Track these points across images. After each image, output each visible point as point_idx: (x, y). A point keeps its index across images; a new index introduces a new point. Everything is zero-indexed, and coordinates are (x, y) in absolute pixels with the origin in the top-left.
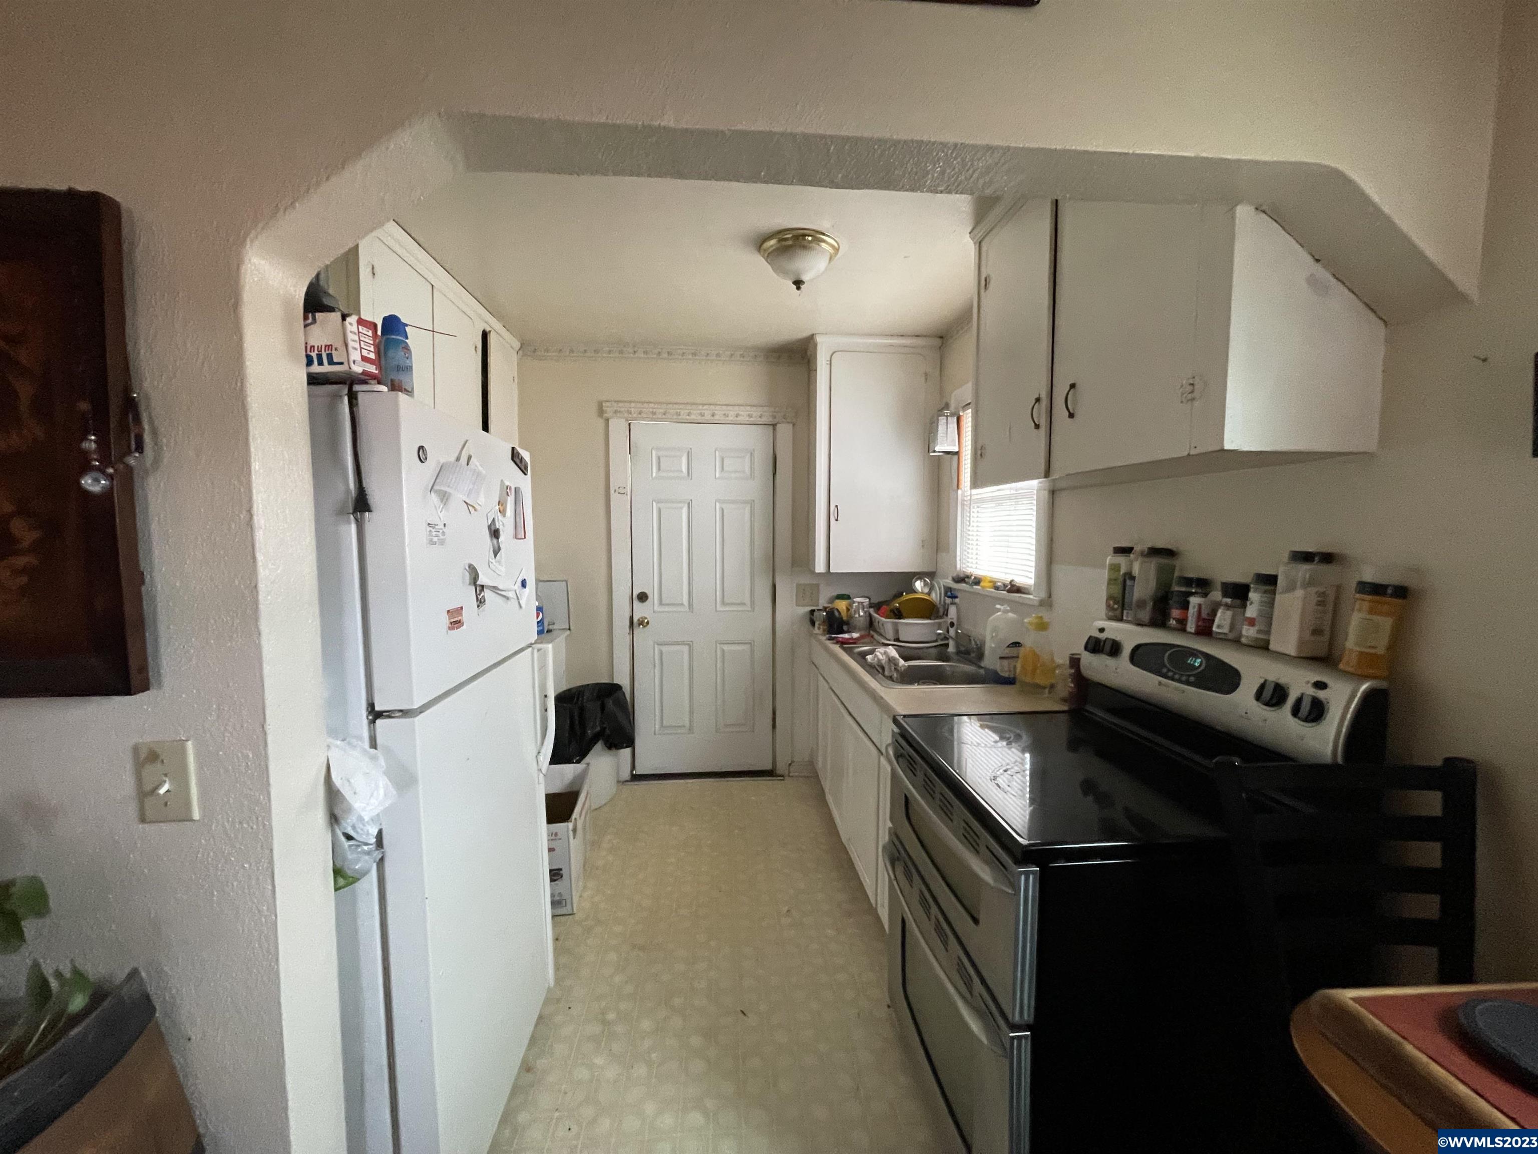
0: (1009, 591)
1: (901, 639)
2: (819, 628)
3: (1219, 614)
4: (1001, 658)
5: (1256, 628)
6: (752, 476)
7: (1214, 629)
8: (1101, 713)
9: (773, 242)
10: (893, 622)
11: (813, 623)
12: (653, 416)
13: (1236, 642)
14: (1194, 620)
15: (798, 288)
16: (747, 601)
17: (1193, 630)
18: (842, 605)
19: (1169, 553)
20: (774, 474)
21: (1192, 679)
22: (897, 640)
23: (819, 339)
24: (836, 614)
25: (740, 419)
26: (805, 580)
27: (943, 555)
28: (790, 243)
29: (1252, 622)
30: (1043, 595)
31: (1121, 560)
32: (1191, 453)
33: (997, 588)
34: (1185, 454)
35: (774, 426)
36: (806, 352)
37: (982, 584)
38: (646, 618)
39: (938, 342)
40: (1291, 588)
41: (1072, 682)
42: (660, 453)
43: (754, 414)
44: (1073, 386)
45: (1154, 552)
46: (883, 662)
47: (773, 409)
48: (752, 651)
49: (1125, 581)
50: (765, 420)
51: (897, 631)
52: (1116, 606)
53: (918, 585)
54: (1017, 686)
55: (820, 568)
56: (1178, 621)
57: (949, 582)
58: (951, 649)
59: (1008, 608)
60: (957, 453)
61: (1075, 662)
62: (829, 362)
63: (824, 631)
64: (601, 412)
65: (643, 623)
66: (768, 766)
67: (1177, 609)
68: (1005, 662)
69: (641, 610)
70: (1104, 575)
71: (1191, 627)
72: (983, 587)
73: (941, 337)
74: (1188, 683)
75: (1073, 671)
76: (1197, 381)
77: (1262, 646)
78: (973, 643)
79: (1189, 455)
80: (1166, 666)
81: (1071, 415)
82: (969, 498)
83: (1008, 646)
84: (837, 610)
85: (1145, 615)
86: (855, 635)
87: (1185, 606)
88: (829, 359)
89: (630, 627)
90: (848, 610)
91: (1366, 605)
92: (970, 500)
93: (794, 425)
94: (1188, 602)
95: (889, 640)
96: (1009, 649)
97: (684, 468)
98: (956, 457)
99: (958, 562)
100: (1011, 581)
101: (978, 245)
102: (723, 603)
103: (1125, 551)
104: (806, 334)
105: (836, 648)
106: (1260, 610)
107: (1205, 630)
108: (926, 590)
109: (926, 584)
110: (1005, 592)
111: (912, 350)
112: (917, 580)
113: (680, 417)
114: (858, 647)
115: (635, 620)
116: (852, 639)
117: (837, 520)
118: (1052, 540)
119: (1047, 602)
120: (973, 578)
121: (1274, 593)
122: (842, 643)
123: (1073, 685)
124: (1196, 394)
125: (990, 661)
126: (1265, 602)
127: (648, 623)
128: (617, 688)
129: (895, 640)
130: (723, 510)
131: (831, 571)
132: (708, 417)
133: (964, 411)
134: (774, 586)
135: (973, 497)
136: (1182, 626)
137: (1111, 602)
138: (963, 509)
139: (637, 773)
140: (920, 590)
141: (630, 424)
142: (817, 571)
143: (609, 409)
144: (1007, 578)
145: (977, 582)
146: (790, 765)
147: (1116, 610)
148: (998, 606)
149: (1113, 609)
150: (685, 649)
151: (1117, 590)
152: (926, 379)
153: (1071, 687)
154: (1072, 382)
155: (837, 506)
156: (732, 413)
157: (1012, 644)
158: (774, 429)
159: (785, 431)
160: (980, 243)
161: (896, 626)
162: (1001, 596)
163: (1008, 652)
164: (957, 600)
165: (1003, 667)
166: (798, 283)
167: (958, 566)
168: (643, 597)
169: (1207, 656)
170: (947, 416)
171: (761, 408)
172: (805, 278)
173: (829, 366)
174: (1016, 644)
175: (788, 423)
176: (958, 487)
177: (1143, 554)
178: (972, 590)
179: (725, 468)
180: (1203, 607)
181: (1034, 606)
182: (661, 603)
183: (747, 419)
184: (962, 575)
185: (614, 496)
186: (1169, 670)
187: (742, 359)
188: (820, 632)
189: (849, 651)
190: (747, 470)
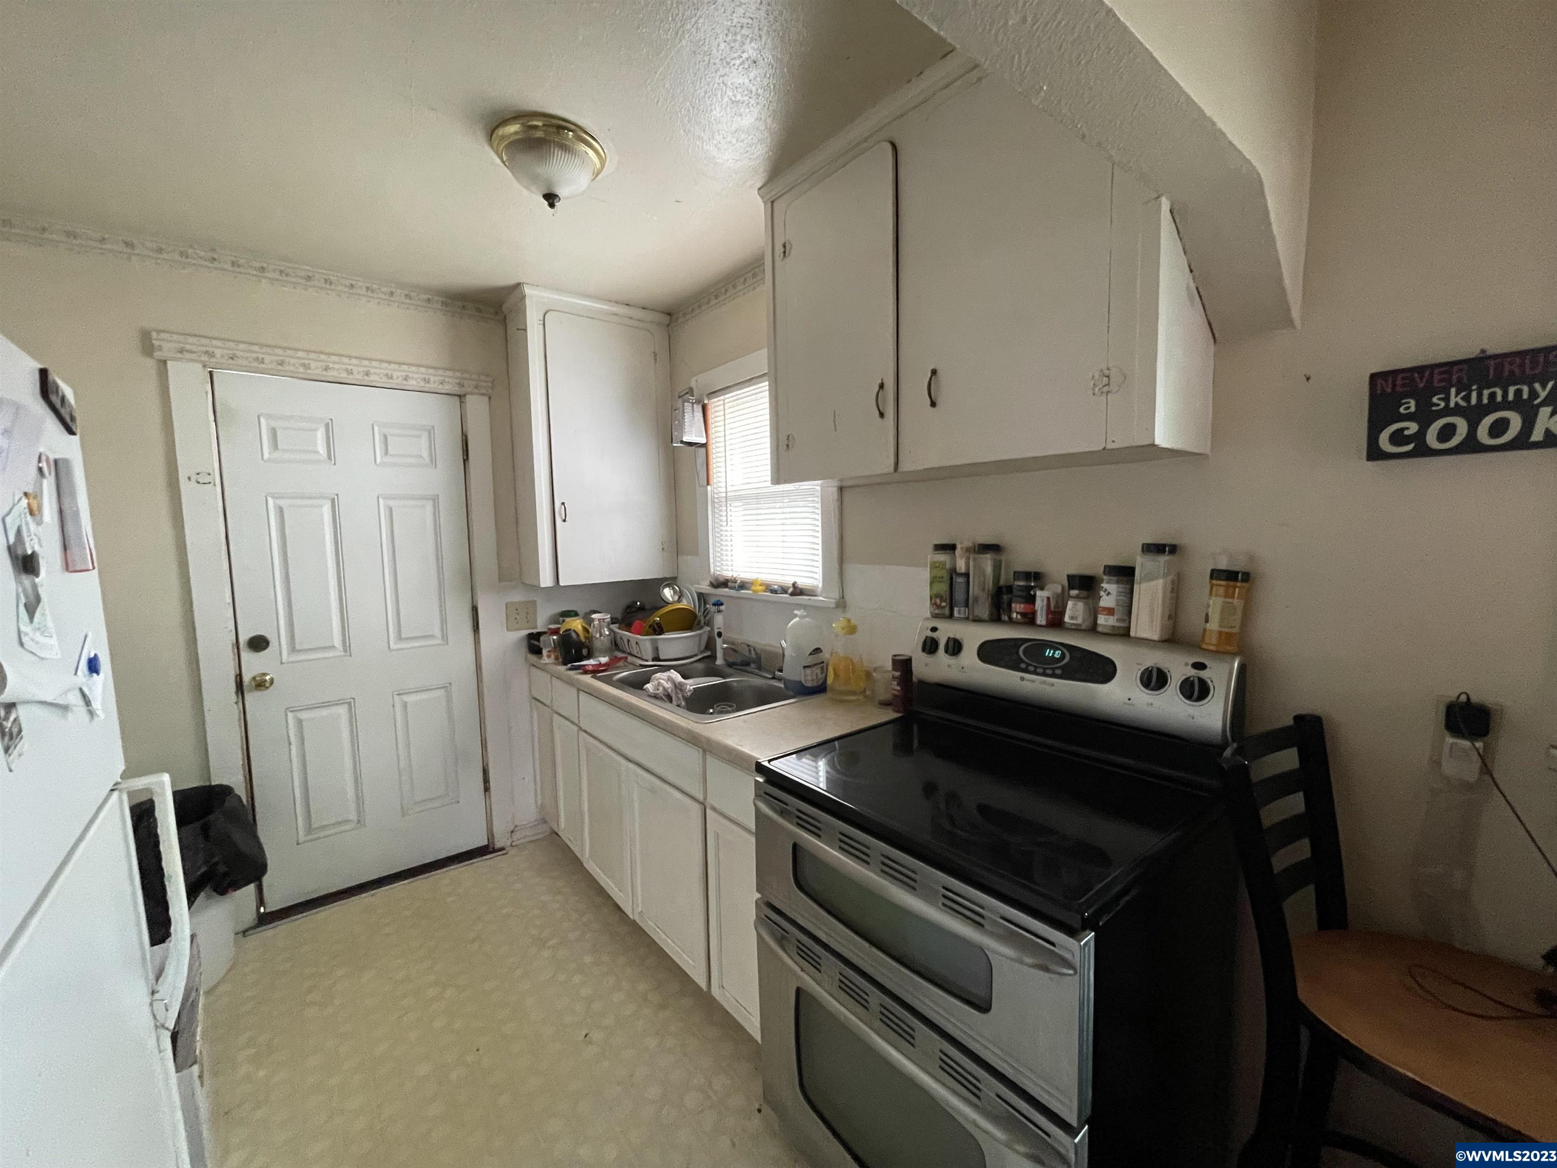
0: (792, 594)
1: (661, 657)
2: (549, 656)
3: (1070, 604)
4: (805, 667)
5: (1116, 617)
6: (433, 460)
7: (1067, 619)
8: (932, 713)
9: (513, 128)
10: (652, 640)
11: (536, 651)
12: (257, 366)
13: (1093, 630)
14: (1044, 613)
15: (552, 205)
16: (437, 632)
17: (1044, 623)
18: (576, 624)
19: (993, 548)
20: (466, 459)
21: (1058, 672)
22: (657, 659)
23: (528, 291)
24: (574, 635)
25: (412, 383)
26: (517, 597)
27: (687, 560)
28: (539, 134)
29: (1110, 611)
30: (836, 594)
31: (942, 557)
32: (1107, 448)
33: (774, 592)
34: (1101, 448)
35: (461, 397)
36: (501, 306)
37: (753, 588)
38: (265, 674)
39: (666, 319)
40: (1150, 578)
41: (898, 685)
42: (274, 424)
43: (432, 378)
44: (934, 372)
45: (986, 548)
46: (670, 690)
47: (458, 374)
48: (449, 699)
49: (951, 578)
50: (447, 388)
51: (656, 649)
52: (944, 604)
53: (668, 593)
54: (829, 695)
55: (546, 580)
56: (1024, 615)
57: (705, 587)
58: (719, 661)
59: (805, 614)
60: (704, 445)
61: (904, 665)
62: (542, 322)
63: (557, 659)
64: (147, 347)
65: (260, 684)
66: (482, 841)
67: (1021, 603)
68: (808, 671)
69: (253, 664)
70: (925, 575)
71: (1041, 619)
72: (754, 591)
73: (669, 314)
74: (1053, 676)
75: (897, 674)
76: (1113, 373)
77: (1123, 634)
78: (753, 652)
79: (1104, 449)
80: (1023, 661)
81: (933, 404)
82: (724, 495)
83: (810, 654)
84: (574, 630)
85: (983, 610)
86: (604, 660)
87: (1032, 600)
88: (542, 319)
89: (237, 693)
90: (586, 630)
91: (1222, 591)
92: (726, 497)
93: (490, 398)
94: (1035, 596)
95: (647, 661)
96: (813, 656)
97: (321, 448)
98: (703, 450)
99: (712, 565)
100: (794, 585)
101: (769, 205)
102: (400, 638)
103: (949, 548)
104: (512, 281)
105: (588, 679)
106: (1117, 600)
107: (1056, 621)
108: (676, 598)
109: (675, 592)
110: (787, 596)
111: (636, 324)
112: (664, 588)
113: (309, 371)
114: (618, 673)
115: (247, 678)
116: (600, 665)
117: (564, 521)
118: (842, 537)
119: (842, 604)
120: (739, 582)
121: (1132, 584)
122: (595, 672)
123: (899, 688)
124: (1113, 387)
125: (793, 671)
126: (1122, 592)
127: (272, 681)
128: (225, 791)
129: (654, 660)
130: (391, 510)
131: (561, 584)
132: (358, 377)
133: (709, 399)
134: (475, 610)
135: (728, 495)
136: (1029, 620)
137: (938, 601)
138: (713, 507)
139: (268, 910)
140: (671, 600)
141: (211, 373)
142: (542, 586)
143: (166, 346)
144: (788, 581)
145: (743, 586)
146: (512, 832)
147: (944, 607)
148: (796, 612)
149: (938, 607)
150: (342, 711)
151: (943, 588)
152: (656, 360)
153: (898, 691)
154: (933, 367)
155: (563, 504)
156: (398, 374)
157: (814, 650)
158: (461, 402)
159: (477, 406)
160: (772, 202)
161: (654, 643)
162: (783, 600)
163: (810, 660)
164: (722, 608)
165: (809, 678)
166: (551, 198)
167: (712, 570)
168: (259, 644)
169: (1071, 648)
170: (693, 403)
171: (441, 372)
172: (562, 192)
173: (542, 326)
174: (817, 650)
175: (483, 394)
176: (708, 484)
177: (967, 550)
178: (738, 595)
179: (390, 452)
180: (1051, 599)
181: (829, 608)
182: (293, 649)
183: (422, 384)
184: (722, 579)
185: (185, 487)
186: (1028, 665)
187: (408, 301)
188: (552, 660)
189: (608, 681)
190: (425, 454)
